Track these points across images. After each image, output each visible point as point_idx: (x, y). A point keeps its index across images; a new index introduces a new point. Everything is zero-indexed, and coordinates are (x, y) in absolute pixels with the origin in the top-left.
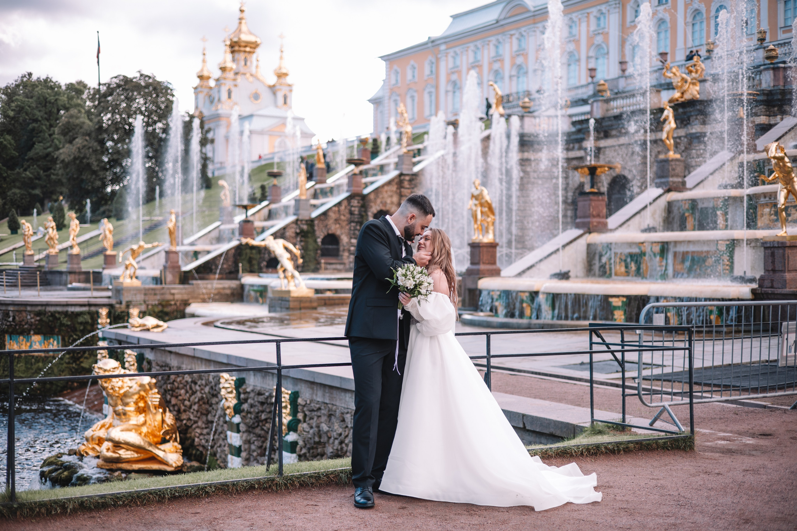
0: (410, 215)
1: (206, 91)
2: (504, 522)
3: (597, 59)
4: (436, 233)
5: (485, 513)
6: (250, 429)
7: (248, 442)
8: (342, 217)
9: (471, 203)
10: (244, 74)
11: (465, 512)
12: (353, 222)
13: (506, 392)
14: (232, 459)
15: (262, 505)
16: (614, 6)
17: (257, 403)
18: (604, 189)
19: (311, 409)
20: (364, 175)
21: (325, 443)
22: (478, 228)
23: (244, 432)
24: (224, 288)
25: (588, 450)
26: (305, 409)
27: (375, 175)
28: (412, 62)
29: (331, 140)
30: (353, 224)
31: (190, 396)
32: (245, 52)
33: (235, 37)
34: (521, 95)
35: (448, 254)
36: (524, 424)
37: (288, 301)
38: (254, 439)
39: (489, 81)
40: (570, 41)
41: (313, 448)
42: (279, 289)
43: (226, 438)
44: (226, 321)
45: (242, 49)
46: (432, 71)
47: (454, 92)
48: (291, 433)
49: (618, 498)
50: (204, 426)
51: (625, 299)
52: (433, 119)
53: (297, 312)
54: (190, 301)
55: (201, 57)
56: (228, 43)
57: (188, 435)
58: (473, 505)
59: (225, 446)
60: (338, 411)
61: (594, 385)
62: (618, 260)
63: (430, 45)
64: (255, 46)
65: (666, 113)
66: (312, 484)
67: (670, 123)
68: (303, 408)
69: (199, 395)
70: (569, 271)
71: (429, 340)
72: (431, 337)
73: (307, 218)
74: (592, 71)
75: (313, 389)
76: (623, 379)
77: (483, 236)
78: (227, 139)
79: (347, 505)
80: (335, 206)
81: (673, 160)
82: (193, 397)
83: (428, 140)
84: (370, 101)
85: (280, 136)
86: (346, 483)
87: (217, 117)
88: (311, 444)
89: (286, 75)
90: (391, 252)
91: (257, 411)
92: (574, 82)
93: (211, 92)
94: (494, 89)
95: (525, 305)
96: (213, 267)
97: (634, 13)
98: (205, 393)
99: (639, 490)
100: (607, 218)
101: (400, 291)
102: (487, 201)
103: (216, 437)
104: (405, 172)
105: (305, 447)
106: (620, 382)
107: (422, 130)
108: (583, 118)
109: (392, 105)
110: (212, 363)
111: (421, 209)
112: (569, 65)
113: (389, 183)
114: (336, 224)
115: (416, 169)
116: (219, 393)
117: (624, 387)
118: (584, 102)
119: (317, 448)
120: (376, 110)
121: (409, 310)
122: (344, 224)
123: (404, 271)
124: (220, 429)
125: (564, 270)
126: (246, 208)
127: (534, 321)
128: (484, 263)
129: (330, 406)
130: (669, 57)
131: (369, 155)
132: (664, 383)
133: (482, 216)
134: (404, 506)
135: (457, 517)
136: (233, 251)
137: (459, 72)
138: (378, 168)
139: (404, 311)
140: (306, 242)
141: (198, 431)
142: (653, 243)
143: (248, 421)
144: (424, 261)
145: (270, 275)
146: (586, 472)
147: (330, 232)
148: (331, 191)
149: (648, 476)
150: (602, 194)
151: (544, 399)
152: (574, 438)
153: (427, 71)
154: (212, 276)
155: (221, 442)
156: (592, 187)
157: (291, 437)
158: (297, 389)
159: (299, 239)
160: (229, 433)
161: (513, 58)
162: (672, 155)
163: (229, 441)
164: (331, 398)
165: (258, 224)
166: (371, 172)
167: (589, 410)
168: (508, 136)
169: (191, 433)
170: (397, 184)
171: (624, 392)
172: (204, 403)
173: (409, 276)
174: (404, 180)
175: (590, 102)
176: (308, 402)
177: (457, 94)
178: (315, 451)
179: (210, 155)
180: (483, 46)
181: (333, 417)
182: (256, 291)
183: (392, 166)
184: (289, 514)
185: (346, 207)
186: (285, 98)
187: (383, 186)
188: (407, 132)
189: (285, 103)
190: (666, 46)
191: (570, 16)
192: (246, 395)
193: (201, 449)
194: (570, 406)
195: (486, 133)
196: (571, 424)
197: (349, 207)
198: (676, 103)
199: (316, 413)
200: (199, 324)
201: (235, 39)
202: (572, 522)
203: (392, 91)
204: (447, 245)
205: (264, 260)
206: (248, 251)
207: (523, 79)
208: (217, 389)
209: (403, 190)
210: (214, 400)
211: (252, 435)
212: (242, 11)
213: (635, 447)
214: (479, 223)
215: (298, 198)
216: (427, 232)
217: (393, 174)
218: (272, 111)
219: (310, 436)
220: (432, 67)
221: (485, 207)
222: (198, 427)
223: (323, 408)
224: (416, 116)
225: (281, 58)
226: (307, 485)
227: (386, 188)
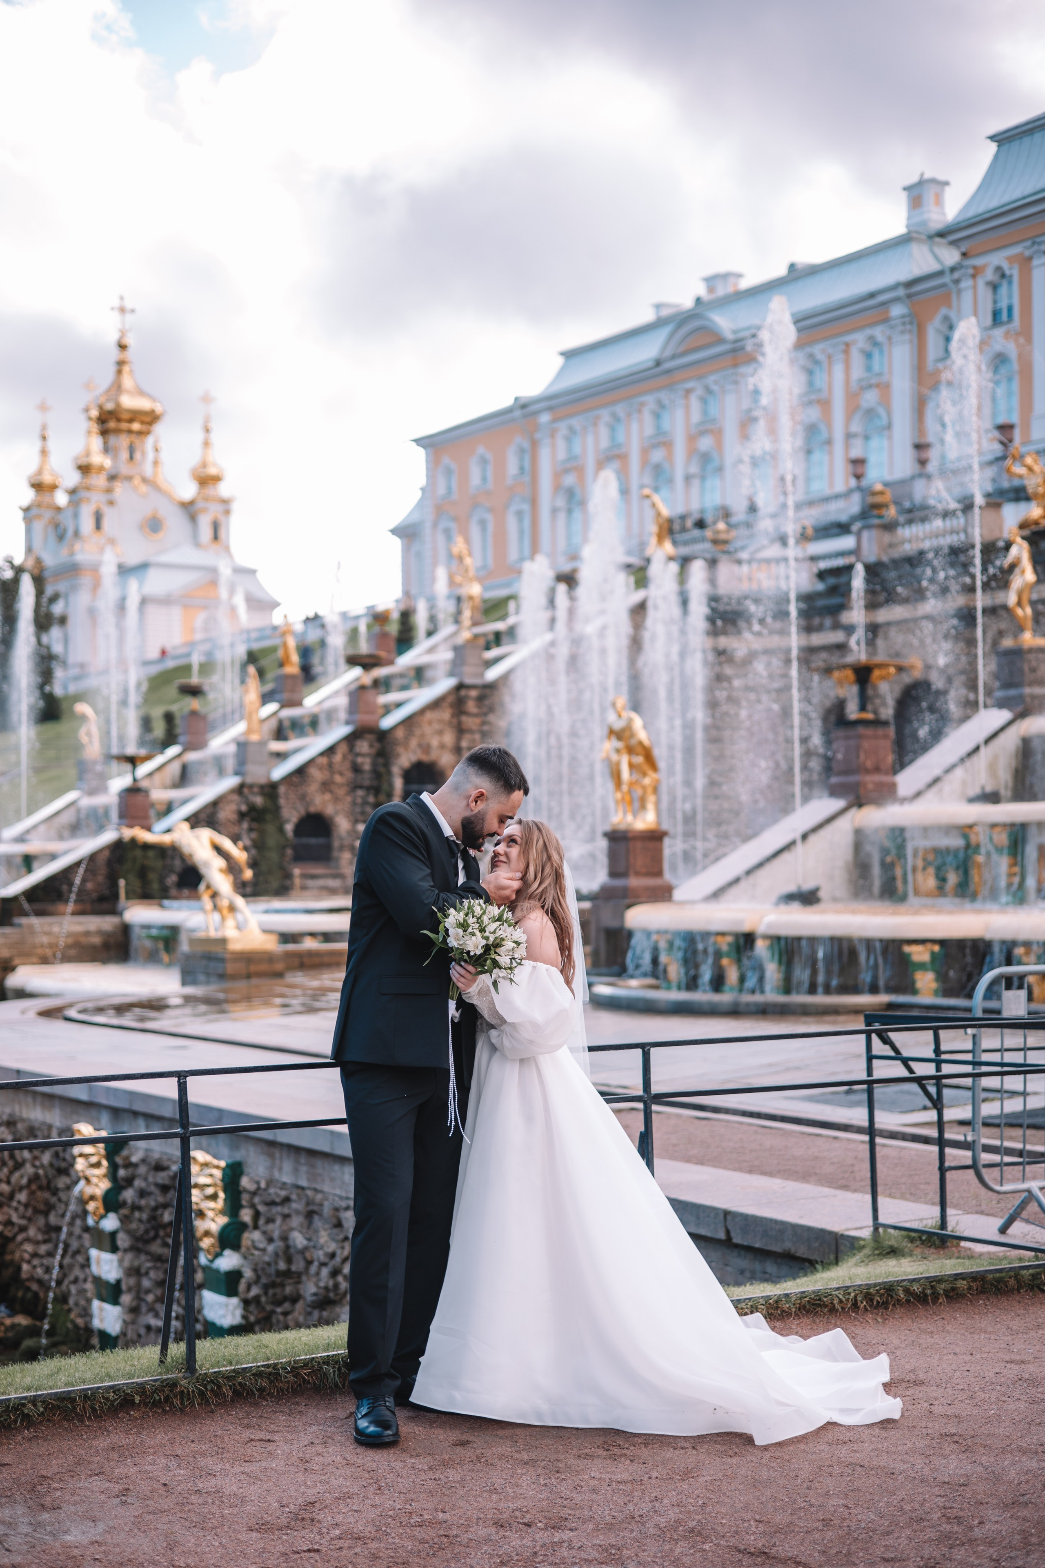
0: (474, 793)
1: (48, 514)
2: (687, 1475)
3: (867, 438)
4: (531, 830)
5: (644, 1453)
6: (139, 1245)
7: (135, 1272)
8: (338, 779)
9: (610, 746)
10: (129, 478)
11: (600, 1452)
12: (361, 787)
13: (688, 1160)
14: (101, 1310)
15: (149, 1442)
16: (901, 328)
17: (152, 1189)
18: (888, 712)
19: (268, 1200)
20: (383, 689)
21: (299, 1275)
22: (623, 799)
23: (125, 1251)
24: (87, 933)
25: (868, 1297)
26: (257, 1200)
27: (404, 688)
28: (481, 450)
29: (311, 615)
30: (360, 793)
31: (11, 1172)
32: (130, 432)
33: (108, 400)
34: (709, 518)
35: (558, 876)
36: (728, 1232)
37: (222, 960)
38: (149, 1265)
39: (642, 487)
40: (810, 403)
41: (273, 1285)
42: (201, 935)
43: (87, 1264)
44: (90, 1005)
45: (124, 426)
46: (522, 469)
47: (570, 511)
48: (227, 1252)
49: (938, 1409)
50: (40, 1237)
51: (937, 948)
52: (527, 566)
53: (241, 985)
54: (16, 961)
55: (38, 445)
56: (95, 413)
57: (8, 1257)
58: (618, 1432)
59: (85, 1280)
60: (326, 1204)
61: (878, 1140)
62: (920, 864)
63: (518, 413)
64: (150, 418)
65: (1014, 551)
66: (261, 1390)
67: (1023, 572)
68: (252, 1199)
69: (29, 1169)
70: (817, 889)
71: (517, 1066)
72: (522, 1061)
73: (263, 781)
74: (858, 465)
75: (272, 1156)
76: (940, 1124)
77: (635, 815)
78: (92, 613)
79: (338, 1438)
80: (322, 754)
81: (1031, 650)
82: (17, 1175)
83: (517, 612)
84: (394, 531)
85: (205, 608)
86: (336, 1385)
87: (72, 570)
88: (269, 1275)
89: (217, 479)
90: (432, 875)
91: (153, 1203)
92: (820, 487)
93: (61, 518)
94: (654, 505)
95: (725, 961)
96: (65, 887)
97: (941, 342)
98: (42, 1166)
99: (982, 1389)
100: (895, 772)
101: (452, 959)
102: (641, 743)
103: (67, 1260)
104: (468, 681)
105: (257, 1281)
106: (934, 1133)
107: (502, 593)
108: (840, 562)
109: (441, 539)
110: (57, 1102)
111: (498, 779)
112: (809, 452)
113: (435, 704)
114: (323, 793)
115: (492, 674)
116: (72, 1165)
117: (942, 1143)
118: (842, 528)
119: (283, 1285)
120: (406, 550)
121: (475, 1001)
122: (341, 792)
123: (461, 916)
124: (74, 1245)
125: (808, 886)
126: (133, 761)
127: (747, 998)
128: (637, 874)
129: (309, 1193)
130: (1017, 434)
131: (393, 645)
132: (1029, 1132)
133: (631, 774)
134: (464, 1437)
135: (582, 1463)
136: (107, 853)
137: (580, 470)
138: (412, 674)
139: (461, 1004)
140: (262, 833)
141: (29, 1248)
142: (994, 826)
143: (134, 1226)
144: (507, 892)
145: (184, 903)
146: (867, 1351)
147: (312, 809)
148: (314, 724)
149: (1001, 1355)
150: (885, 723)
151: (770, 1174)
152: (837, 1262)
153: (512, 468)
154: (60, 907)
155: (77, 1272)
156: (863, 708)
157: (228, 1261)
158: (238, 1156)
159: (245, 825)
160: (94, 1253)
161: (692, 439)
162: (1028, 638)
163: (95, 1269)
164: (312, 1177)
165: (159, 795)
166: (397, 682)
167: (868, 1198)
168: (684, 602)
169: (13, 1253)
170: (452, 706)
171: (942, 1156)
172: (41, 1188)
173: (474, 927)
174: (467, 697)
175: (855, 527)
176: (263, 1185)
177: (577, 515)
178: (278, 1290)
179: (57, 648)
180: (629, 415)
181: (316, 1218)
182: (155, 939)
183: (442, 670)
184: (209, 1462)
185: (344, 757)
186: (216, 527)
187: (422, 712)
188: (471, 598)
189: (216, 537)
190: (1009, 411)
191: (809, 350)
192: (130, 1170)
193: (35, 1287)
194: (827, 1191)
195: (638, 596)
196: (830, 1233)
197: (350, 757)
198: (1034, 528)
199: (279, 1209)
200: (32, 1014)
201: (110, 406)
202: (837, 1470)
203: (440, 510)
204: (555, 856)
205: (172, 871)
206: (138, 853)
207: (713, 482)
208: (68, 1157)
209: (464, 719)
210: (62, 1182)
211: (143, 1257)
212: (122, 347)
213: (970, 1288)
214: (625, 788)
215: (242, 739)
216: (512, 829)
217: (443, 685)
218: (188, 555)
219: (267, 1259)
220: (521, 459)
221: (637, 754)
222: (28, 1240)
223: (294, 1197)
224: (490, 562)
225: (206, 444)
226: (250, 1393)
227: (429, 715)
